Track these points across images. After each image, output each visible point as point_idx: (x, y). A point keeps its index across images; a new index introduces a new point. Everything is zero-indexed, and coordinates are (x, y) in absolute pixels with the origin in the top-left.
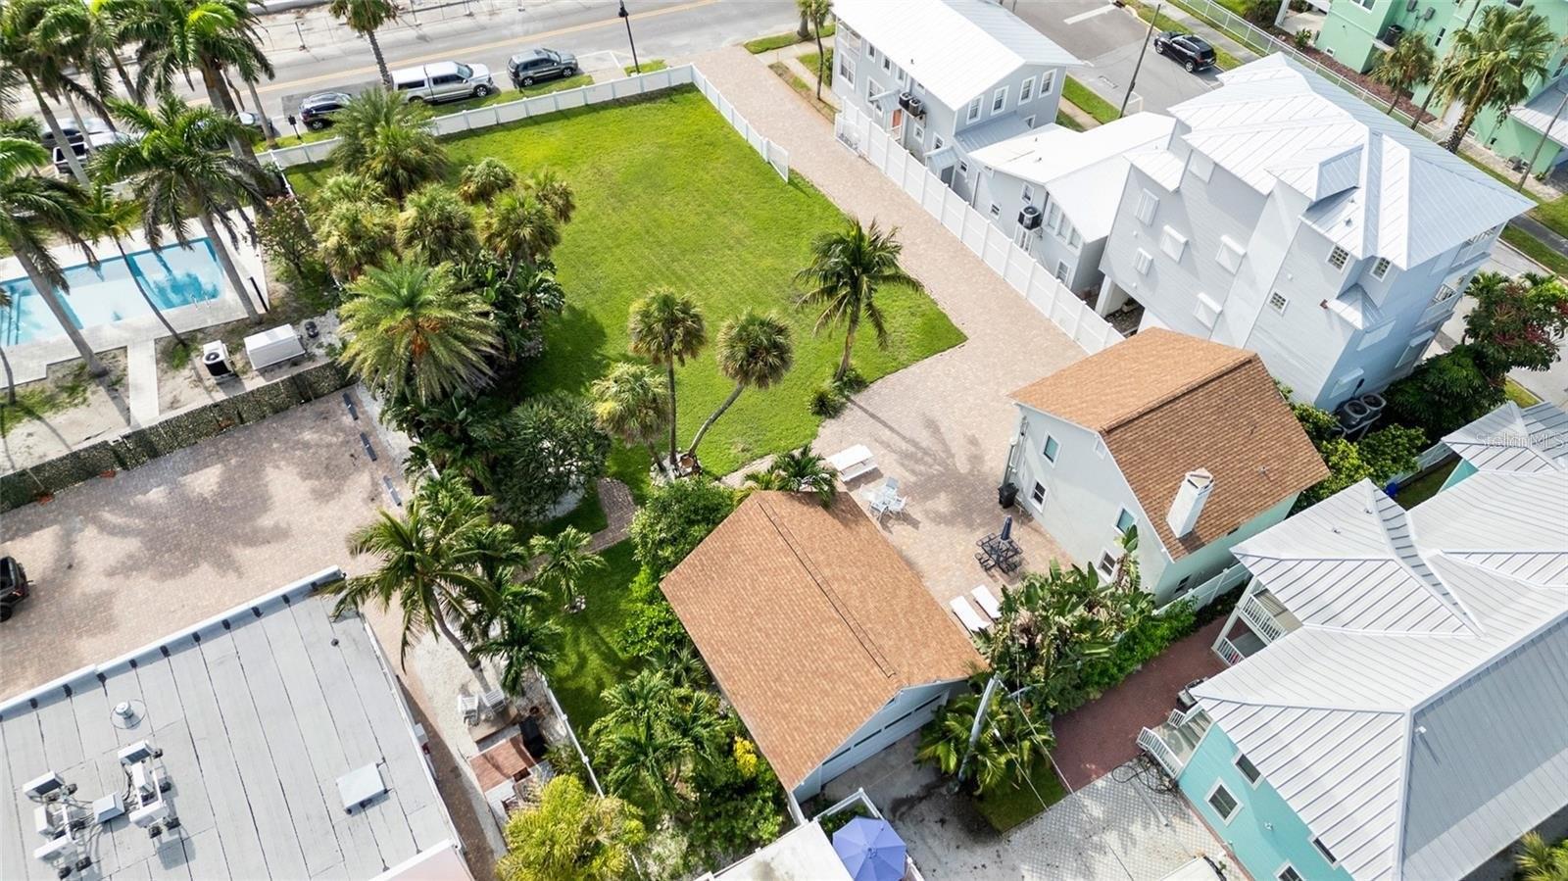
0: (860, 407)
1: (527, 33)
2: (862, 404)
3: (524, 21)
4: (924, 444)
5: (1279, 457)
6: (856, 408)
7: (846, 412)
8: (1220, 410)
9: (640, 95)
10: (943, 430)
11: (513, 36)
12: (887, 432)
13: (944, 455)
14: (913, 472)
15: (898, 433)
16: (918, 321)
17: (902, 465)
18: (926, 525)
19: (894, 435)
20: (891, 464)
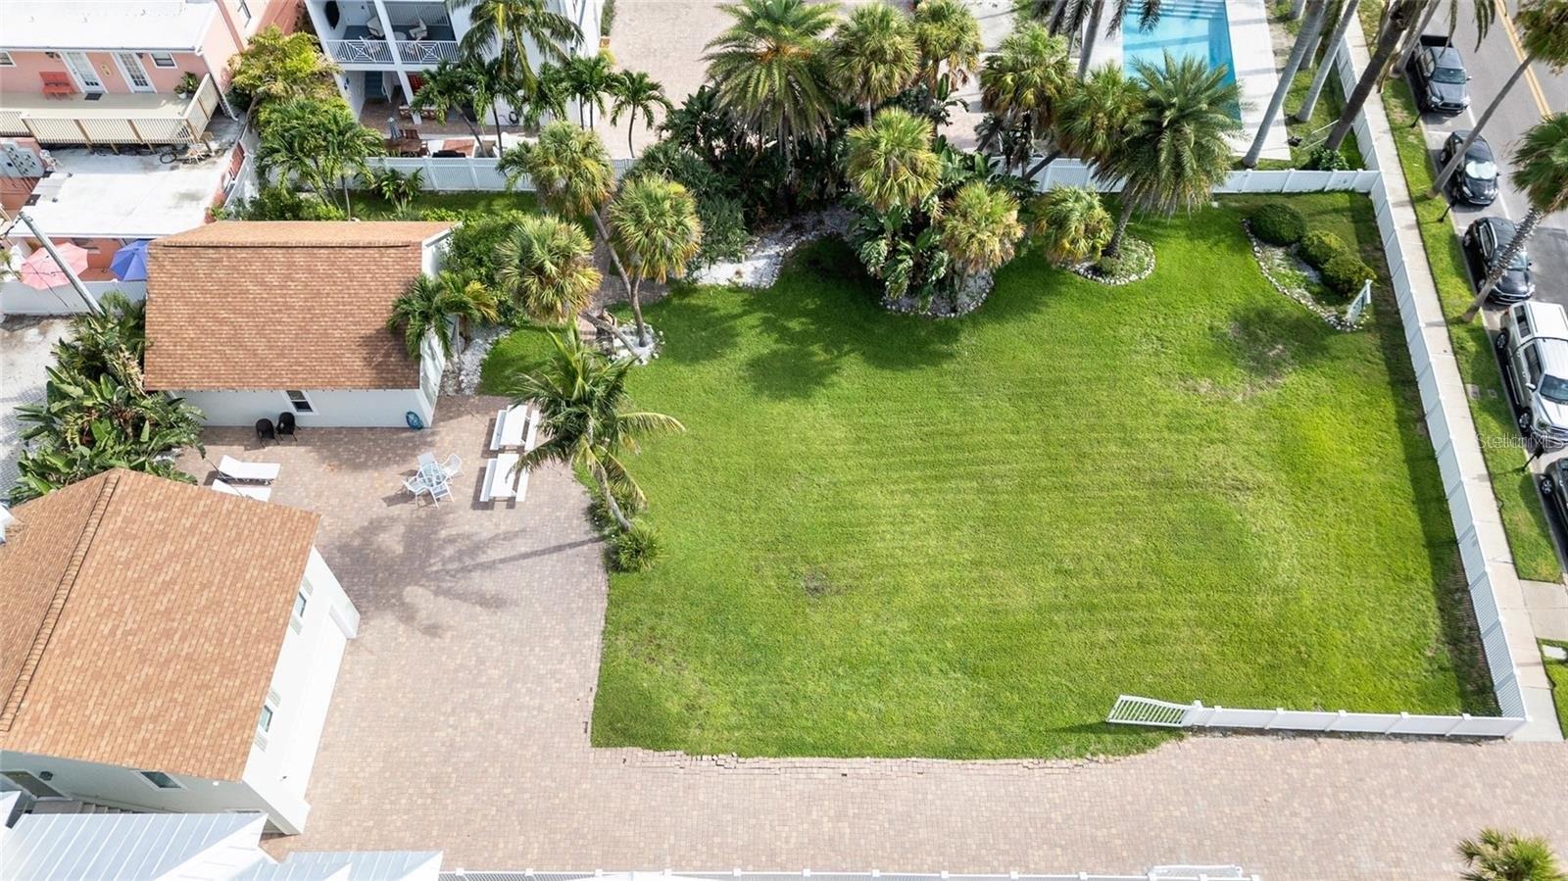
0: (583, 543)
2: (586, 547)
4: (476, 575)
6: (586, 538)
7: (587, 526)
10: (478, 608)
12: (523, 550)
13: (445, 585)
14: (451, 540)
17: (469, 537)
18: (381, 510)
19: (513, 553)
20: (481, 525)
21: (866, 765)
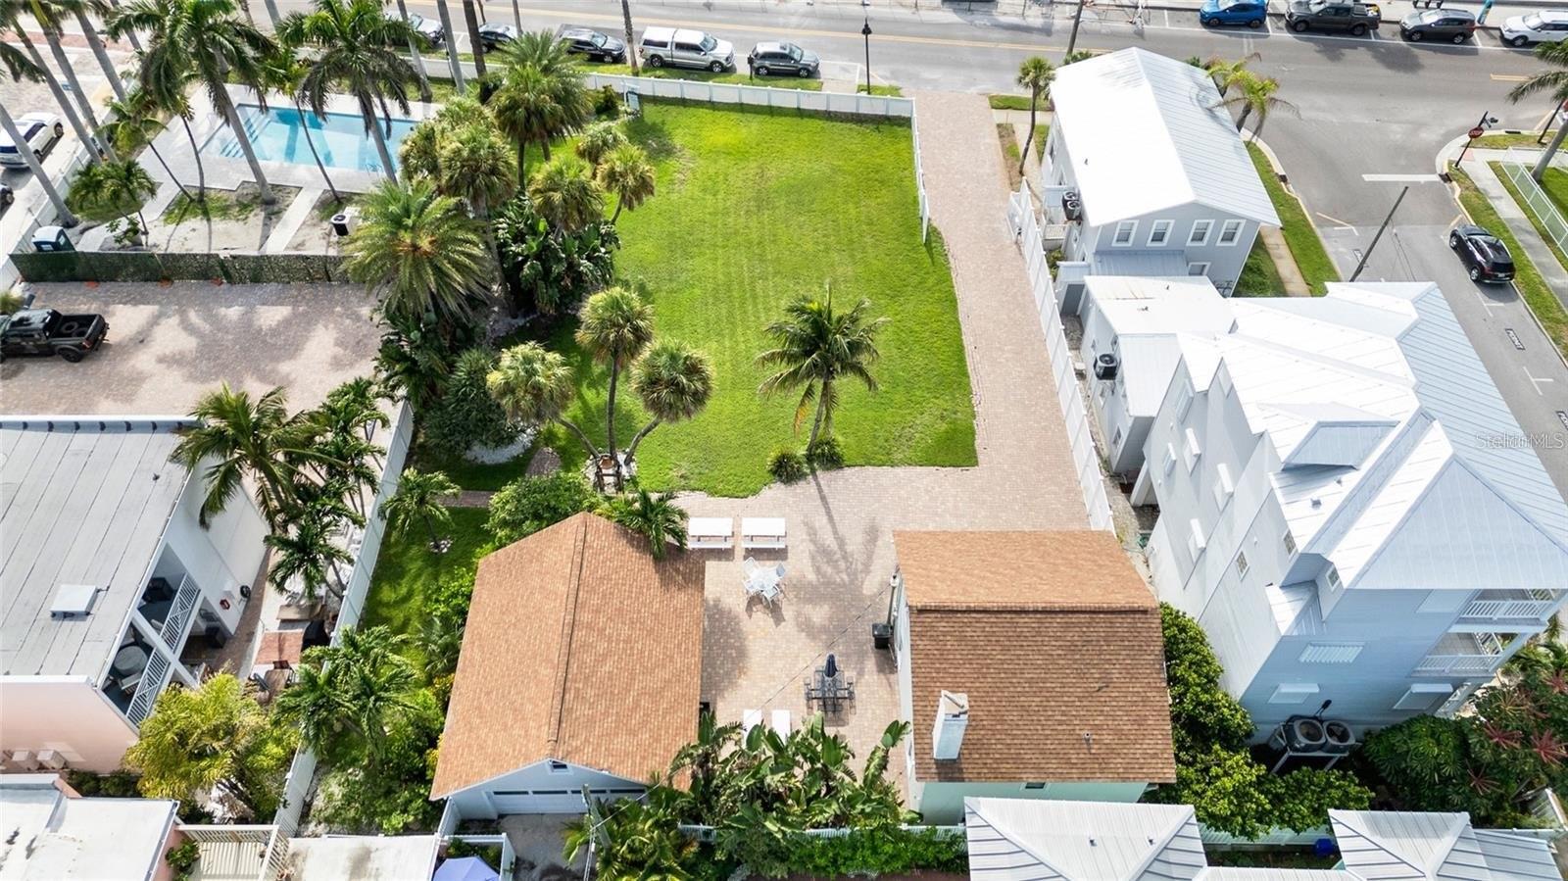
0: (818, 485)
1: (798, 27)
2: (822, 482)
3: (805, 15)
4: (849, 548)
5: (1119, 733)
6: (813, 483)
7: (802, 483)
8: (1072, 648)
9: (852, 114)
10: (879, 543)
11: (785, 26)
12: (825, 520)
13: (860, 567)
14: (818, 570)
15: (833, 526)
16: (944, 426)
17: (813, 558)
18: (789, 625)
19: (829, 527)
20: (803, 552)
21: (967, 340)
